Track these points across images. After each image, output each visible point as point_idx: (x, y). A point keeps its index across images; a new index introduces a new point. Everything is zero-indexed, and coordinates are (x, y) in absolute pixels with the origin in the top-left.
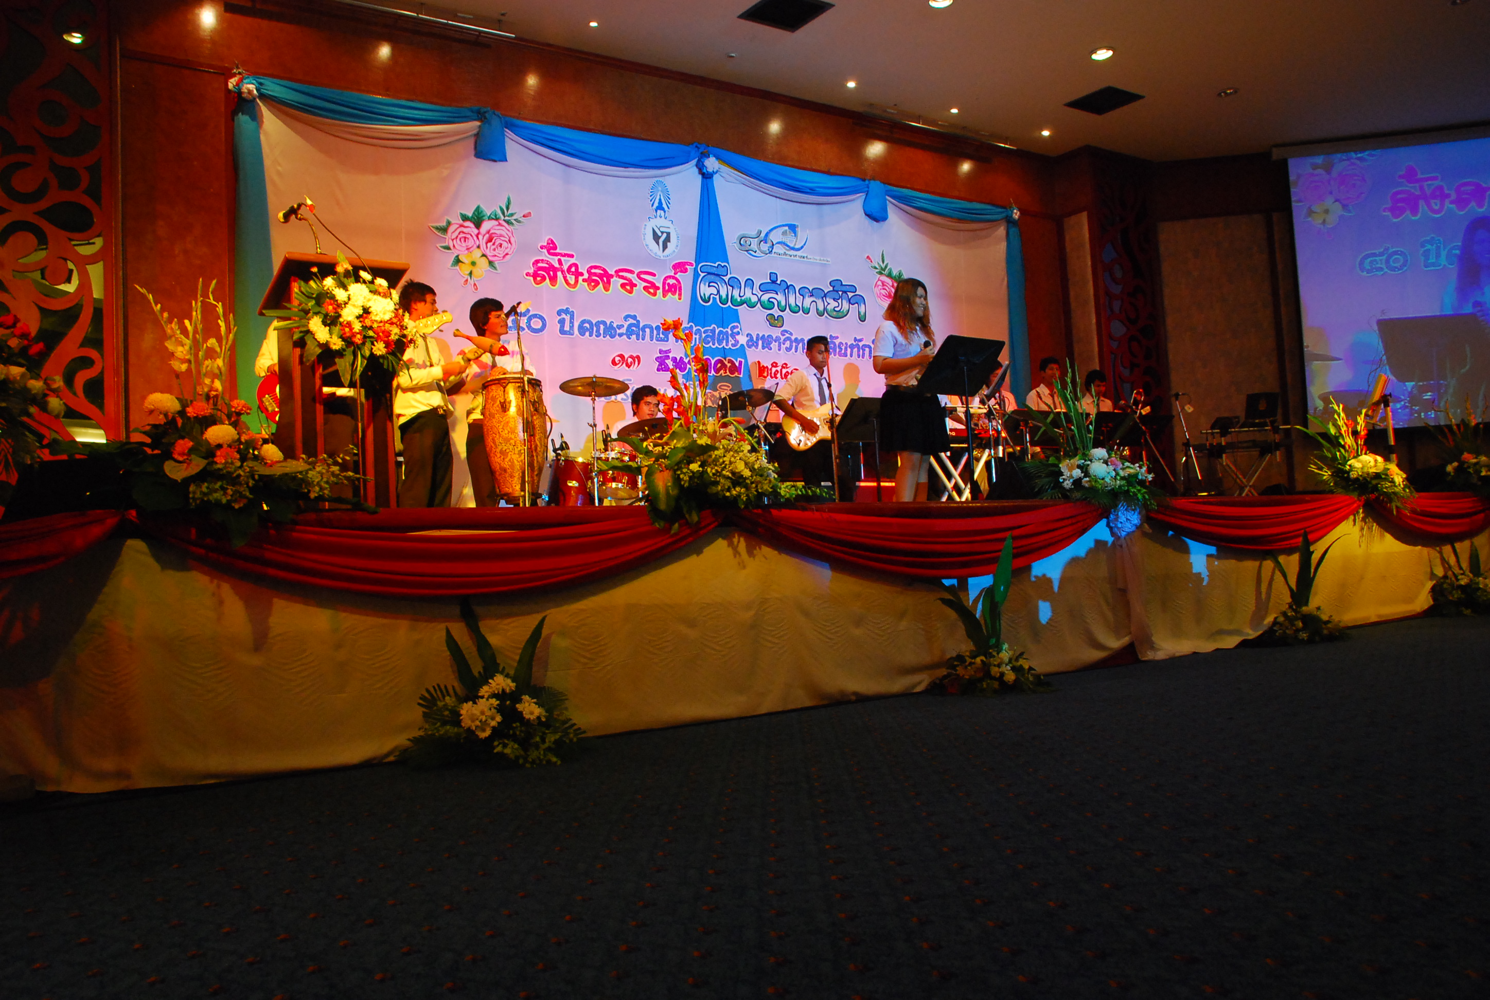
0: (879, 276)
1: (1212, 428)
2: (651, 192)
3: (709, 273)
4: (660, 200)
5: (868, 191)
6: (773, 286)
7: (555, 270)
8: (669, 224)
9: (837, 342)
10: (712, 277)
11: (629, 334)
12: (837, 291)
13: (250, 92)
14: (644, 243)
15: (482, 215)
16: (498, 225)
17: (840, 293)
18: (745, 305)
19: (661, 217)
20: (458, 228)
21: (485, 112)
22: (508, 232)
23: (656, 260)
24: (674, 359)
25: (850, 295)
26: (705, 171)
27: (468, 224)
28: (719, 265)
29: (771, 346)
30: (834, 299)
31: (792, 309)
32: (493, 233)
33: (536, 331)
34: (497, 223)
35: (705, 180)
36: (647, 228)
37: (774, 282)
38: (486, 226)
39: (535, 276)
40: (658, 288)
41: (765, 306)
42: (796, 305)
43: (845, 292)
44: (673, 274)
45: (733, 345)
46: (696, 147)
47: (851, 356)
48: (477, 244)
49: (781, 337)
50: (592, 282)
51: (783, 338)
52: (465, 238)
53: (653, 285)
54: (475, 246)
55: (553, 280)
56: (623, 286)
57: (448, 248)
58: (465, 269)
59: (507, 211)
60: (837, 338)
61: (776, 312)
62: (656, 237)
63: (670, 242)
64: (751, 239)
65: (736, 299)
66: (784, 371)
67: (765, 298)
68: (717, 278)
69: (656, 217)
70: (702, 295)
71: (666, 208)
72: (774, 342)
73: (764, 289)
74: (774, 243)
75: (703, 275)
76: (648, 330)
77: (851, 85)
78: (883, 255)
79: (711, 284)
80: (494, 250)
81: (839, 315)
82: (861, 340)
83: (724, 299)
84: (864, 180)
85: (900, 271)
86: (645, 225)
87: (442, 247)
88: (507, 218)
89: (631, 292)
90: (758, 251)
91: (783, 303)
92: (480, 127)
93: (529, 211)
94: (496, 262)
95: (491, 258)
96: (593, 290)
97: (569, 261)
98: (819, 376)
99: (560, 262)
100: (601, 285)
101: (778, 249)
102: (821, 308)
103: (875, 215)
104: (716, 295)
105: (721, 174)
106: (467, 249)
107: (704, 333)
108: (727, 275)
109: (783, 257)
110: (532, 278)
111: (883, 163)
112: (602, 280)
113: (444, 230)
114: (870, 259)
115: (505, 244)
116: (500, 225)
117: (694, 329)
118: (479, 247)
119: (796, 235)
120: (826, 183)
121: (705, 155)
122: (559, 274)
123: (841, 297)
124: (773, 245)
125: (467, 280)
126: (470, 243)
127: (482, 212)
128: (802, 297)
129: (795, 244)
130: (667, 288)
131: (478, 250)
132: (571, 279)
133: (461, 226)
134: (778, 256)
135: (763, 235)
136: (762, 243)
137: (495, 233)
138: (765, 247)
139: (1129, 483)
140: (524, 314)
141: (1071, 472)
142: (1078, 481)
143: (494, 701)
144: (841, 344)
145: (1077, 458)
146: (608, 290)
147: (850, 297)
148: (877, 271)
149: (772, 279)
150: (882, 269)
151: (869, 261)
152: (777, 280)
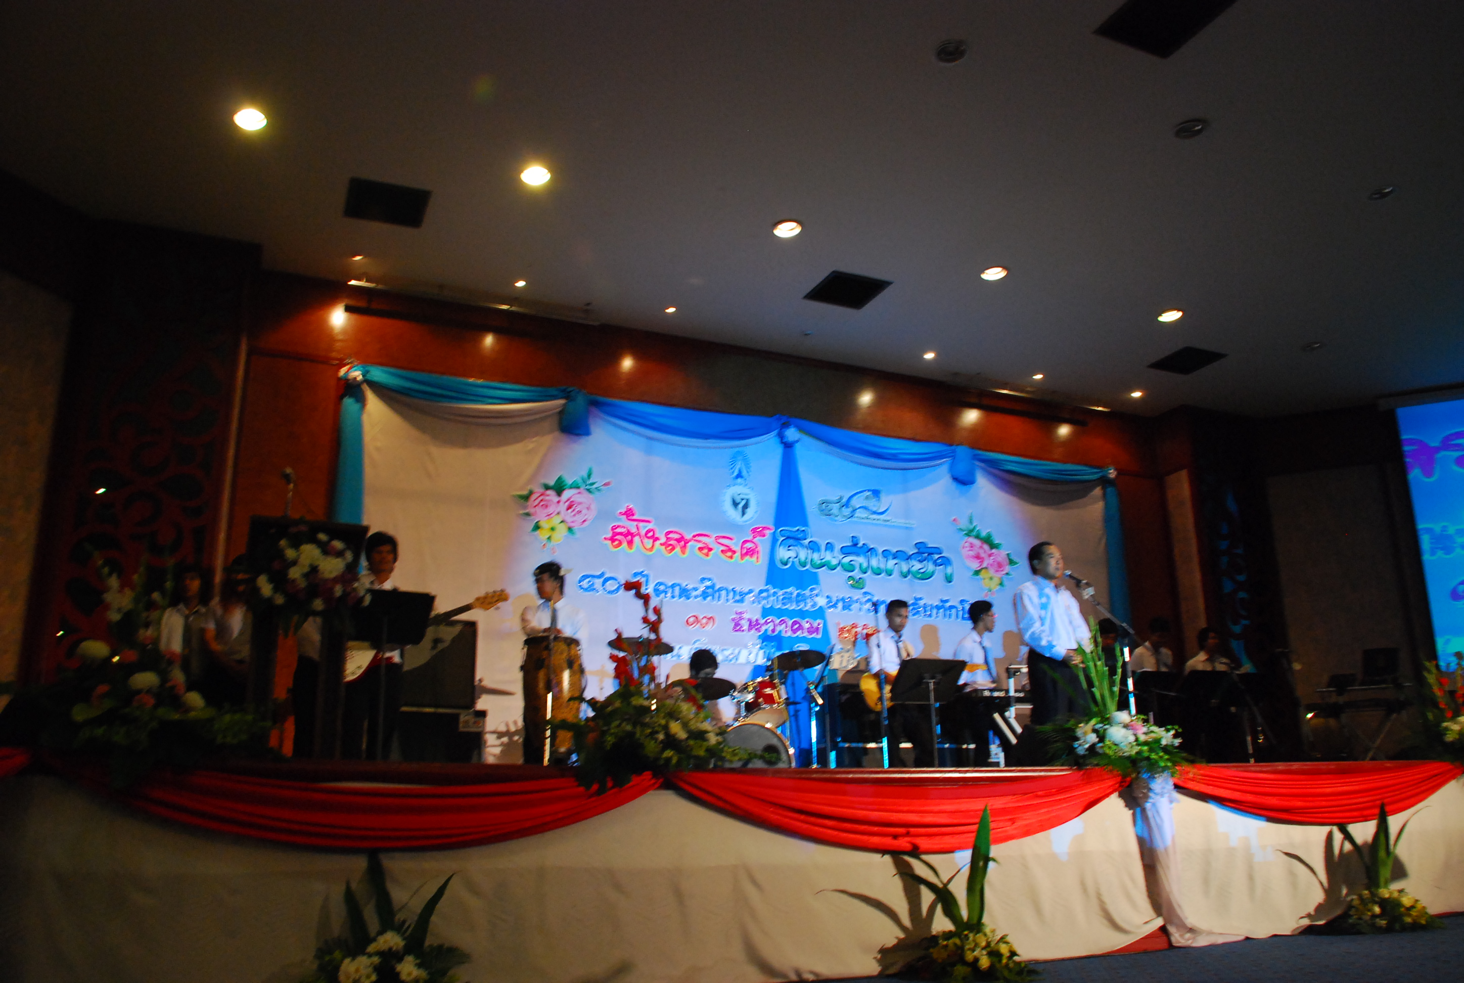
0: (966, 538)
1: (1329, 686)
2: (731, 461)
4: (740, 468)
5: (954, 456)
6: (854, 549)
7: (633, 535)
8: (748, 491)
9: (922, 603)
10: (791, 541)
11: (705, 595)
12: (922, 553)
13: (356, 378)
14: (723, 509)
15: (563, 484)
17: (926, 554)
18: (825, 567)
19: (740, 484)
20: (540, 496)
21: (570, 391)
22: (587, 500)
23: (735, 526)
24: (750, 620)
25: (936, 556)
26: (785, 440)
27: (549, 492)
28: (798, 529)
29: (852, 607)
30: (919, 561)
31: (875, 571)
32: (572, 502)
33: (611, 592)
34: (578, 492)
35: (786, 449)
36: (726, 494)
37: (855, 545)
38: (567, 494)
39: (612, 539)
40: (734, 552)
41: (846, 569)
42: (879, 567)
43: (929, 554)
44: (751, 539)
45: (813, 606)
46: (779, 419)
47: (937, 617)
48: (558, 511)
50: (669, 546)
51: (863, 599)
52: (546, 505)
53: (730, 550)
54: (555, 513)
55: (630, 543)
56: (701, 549)
57: (528, 514)
58: (543, 535)
59: (588, 480)
60: (921, 599)
61: (856, 574)
62: (735, 504)
63: (749, 507)
64: (832, 504)
65: (816, 562)
67: (847, 560)
68: (797, 542)
69: (735, 485)
70: (781, 558)
71: (746, 476)
72: (854, 604)
73: (845, 551)
74: (856, 508)
75: (782, 539)
76: (724, 592)
77: (929, 356)
78: (970, 517)
79: (790, 548)
80: (574, 516)
81: (925, 576)
82: (947, 601)
83: (804, 562)
84: (951, 445)
85: (990, 532)
86: (725, 492)
87: (523, 514)
88: (587, 487)
90: (839, 515)
91: (865, 565)
92: (565, 405)
93: (609, 480)
94: (574, 528)
95: (569, 524)
96: (670, 553)
97: (647, 526)
98: (896, 638)
99: (638, 527)
100: (678, 549)
101: (860, 513)
102: (905, 569)
103: (961, 478)
104: (795, 558)
105: (802, 443)
106: (548, 516)
107: (782, 595)
108: (807, 538)
109: (865, 520)
110: (609, 542)
111: (974, 429)
112: (679, 544)
113: (526, 498)
114: (957, 521)
115: (584, 511)
116: (580, 493)
117: (772, 591)
118: (558, 513)
119: (879, 500)
120: (908, 449)
121: (786, 425)
122: (636, 538)
123: (926, 559)
125: (545, 544)
126: (550, 510)
127: (563, 482)
128: (885, 559)
129: (878, 508)
130: (744, 551)
131: (557, 516)
132: (649, 543)
133: (543, 494)
134: (860, 520)
135: (844, 500)
136: (844, 507)
137: (575, 501)
138: (847, 511)
139: (1151, 750)
140: (599, 577)
141: (1087, 736)
142: (1093, 747)
143: (376, 960)
144: (925, 606)
145: (1093, 722)
146: (684, 553)
147: (935, 558)
148: (964, 533)
149: (853, 542)
150: (970, 531)
151: (956, 523)
152: (859, 544)
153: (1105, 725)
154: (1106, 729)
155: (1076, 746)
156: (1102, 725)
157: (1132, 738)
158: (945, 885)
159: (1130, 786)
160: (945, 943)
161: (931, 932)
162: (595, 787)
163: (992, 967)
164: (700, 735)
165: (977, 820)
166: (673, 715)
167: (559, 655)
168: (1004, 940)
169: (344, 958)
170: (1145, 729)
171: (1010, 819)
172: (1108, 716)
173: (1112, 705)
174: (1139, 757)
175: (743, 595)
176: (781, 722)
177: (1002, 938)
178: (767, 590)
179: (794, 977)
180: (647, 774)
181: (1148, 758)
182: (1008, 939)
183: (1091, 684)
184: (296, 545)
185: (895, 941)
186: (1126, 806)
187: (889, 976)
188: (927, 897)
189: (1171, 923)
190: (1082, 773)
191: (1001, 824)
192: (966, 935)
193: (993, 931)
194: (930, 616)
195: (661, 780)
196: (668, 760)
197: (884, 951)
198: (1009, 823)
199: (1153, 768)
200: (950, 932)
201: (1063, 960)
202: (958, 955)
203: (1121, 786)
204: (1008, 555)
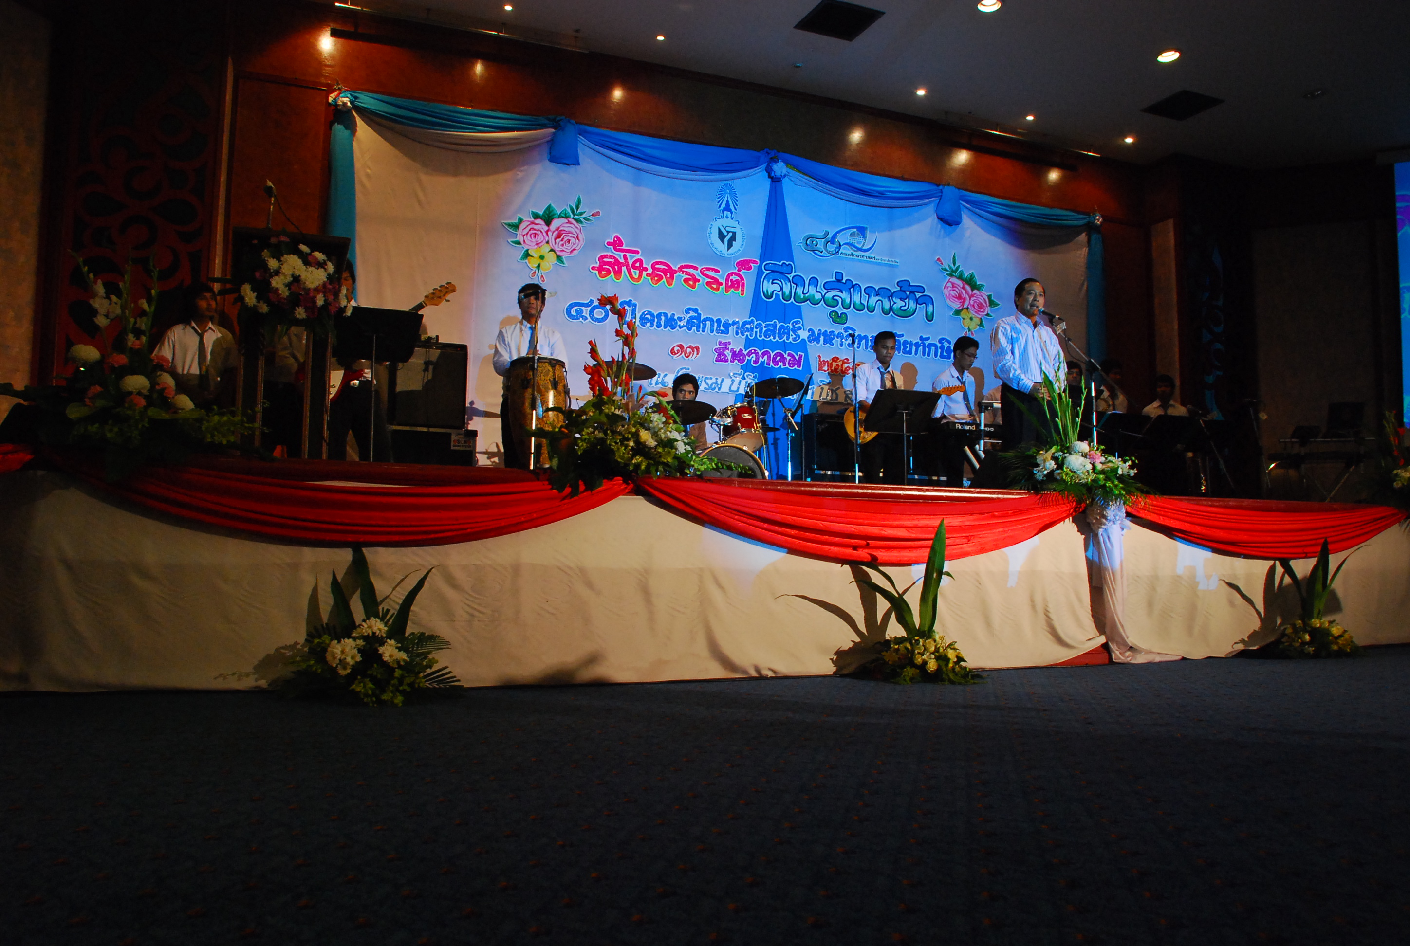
0: (949, 278)
1: (1293, 437)
2: (719, 194)
3: (773, 271)
4: (728, 201)
5: (941, 196)
6: (838, 285)
7: (620, 265)
8: (735, 224)
10: (776, 275)
11: (690, 325)
12: (905, 291)
13: (345, 104)
14: (709, 241)
15: (552, 213)
16: (567, 223)
17: (908, 293)
18: (808, 302)
19: (727, 217)
20: (529, 225)
21: (559, 121)
22: (576, 229)
23: (721, 258)
24: (733, 351)
25: (918, 295)
26: (773, 175)
27: (538, 221)
28: (784, 263)
29: (833, 341)
30: (901, 299)
31: (857, 307)
32: (562, 230)
33: (598, 320)
34: (567, 221)
35: (774, 184)
36: (713, 227)
37: (839, 281)
38: (556, 224)
39: (600, 269)
40: (721, 284)
41: (829, 304)
42: (861, 303)
43: (911, 292)
44: (737, 272)
45: (794, 340)
46: (767, 153)
48: (547, 240)
49: (844, 333)
50: (656, 276)
51: (845, 334)
52: (535, 234)
53: (716, 281)
54: (544, 241)
55: (618, 273)
56: (686, 280)
57: (519, 243)
58: (533, 263)
59: (577, 210)
60: (902, 336)
61: (839, 309)
62: (722, 237)
63: (735, 241)
64: (818, 240)
65: (800, 296)
67: (830, 295)
68: (782, 276)
69: (722, 218)
70: (765, 291)
71: (733, 210)
72: (836, 338)
73: (828, 287)
74: (841, 244)
75: (767, 272)
76: (708, 323)
77: (921, 92)
78: (954, 257)
79: (774, 281)
80: (563, 245)
81: (904, 314)
82: (928, 339)
83: (787, 296)
84: (938, 185)
85: (972, 273)
86: (712, 225)
87: (512, 242)
88: (576, 217)
89: (693, 287)
90: (824, 251)
91: (848, 301)
92: (554, 134)
93: (597, 210)
94: (563, 257)
95: (558, 253)
96: (656, 284)
97: (635, 256)
98: (882, 370)
99: (625, 257)
100: (664, 279)
101: (845, 250)
102: (887, 306)
103: (947, 218)
104: (779, 292)
105: (791, 178)
106: (537, 244)
107: (765, 327)
108: (791, 273)
109: (849, 257)
110: (597, 272)
111: (964, 170)
112: (666, 275)
113: (516, 227)
114: (940, 261)
115: (573, 240)
116: (569, 222)
117: (756, 323)
118: (547, 242)
119: (864, 237)
120: (897, 188)
121: (774, 160)
122: (624, 269)
123: (908, 297)
124: (840, 246)
125: (535, 272)
126: (540, 239)
127: (553, 210)
128: (867, 296)
129: (863, 245)
130: (730, 284)
131: (546, 245)
132: (636, 273)
133: (532, 223)
134: (845, 256)
135: (830, 236)
136: (829, 243)
137: (564, 230)
138: (831, 248)
139: (1107, 479)
140: (586, 305)
141: (1046, 463)
142: (1052, 472)
143: (361, 642)
144: (905, 342)
145: (1053, 449)
146: (670, 284)
147: (917, 297)
148: (947, 272)
149: (837, 278)
150: (953, 271)
151: (939, 263)
152: (842, 279)
153: (1064, 453)
154: (1065, 457)
155: (1035, 472)
156: (1062, 453)
157: (1089, 467)
158: (901, 596)
159: (1084, 512)
160: (896, 647)
161: (885, 637)
162: (568, 490)
163: (939, 670)
164: (670, 444)
165: (933, 536)
166: (644, 423)
167: (544, 376)
168: (952, 647)
169: (332, 640)
170: (1103, 459)
171: (967, 537)
172: (1068, 445)
173: (1073, 435)
174: (1095, 485)
175: (727, 325)
176: (758, 447)
177: (950, 645)
178: (752, 322)
179: (754, 674)
180: (619, 480)
181: (1104, 485)
182: (956, 646)
183: (1054, 414)
184: (278, 257)
185: (851, 645)
186: (1078, 531)
187: (843, 676)
188: (883, 605)
189: (1113, 641)
190: (1039, 497)
191: (958, 541)
192: (918, 640)
193: (942, 638)
194: (910, 353)
195: (632, 486)
196: (638, 466)
197: (840, 653)
198: (965, 540)
199: (1108, 495)
200: (903, 637)
201: (1008, 669)
202: (908, 659)
203: (1075, 511)
204: (989, 297)
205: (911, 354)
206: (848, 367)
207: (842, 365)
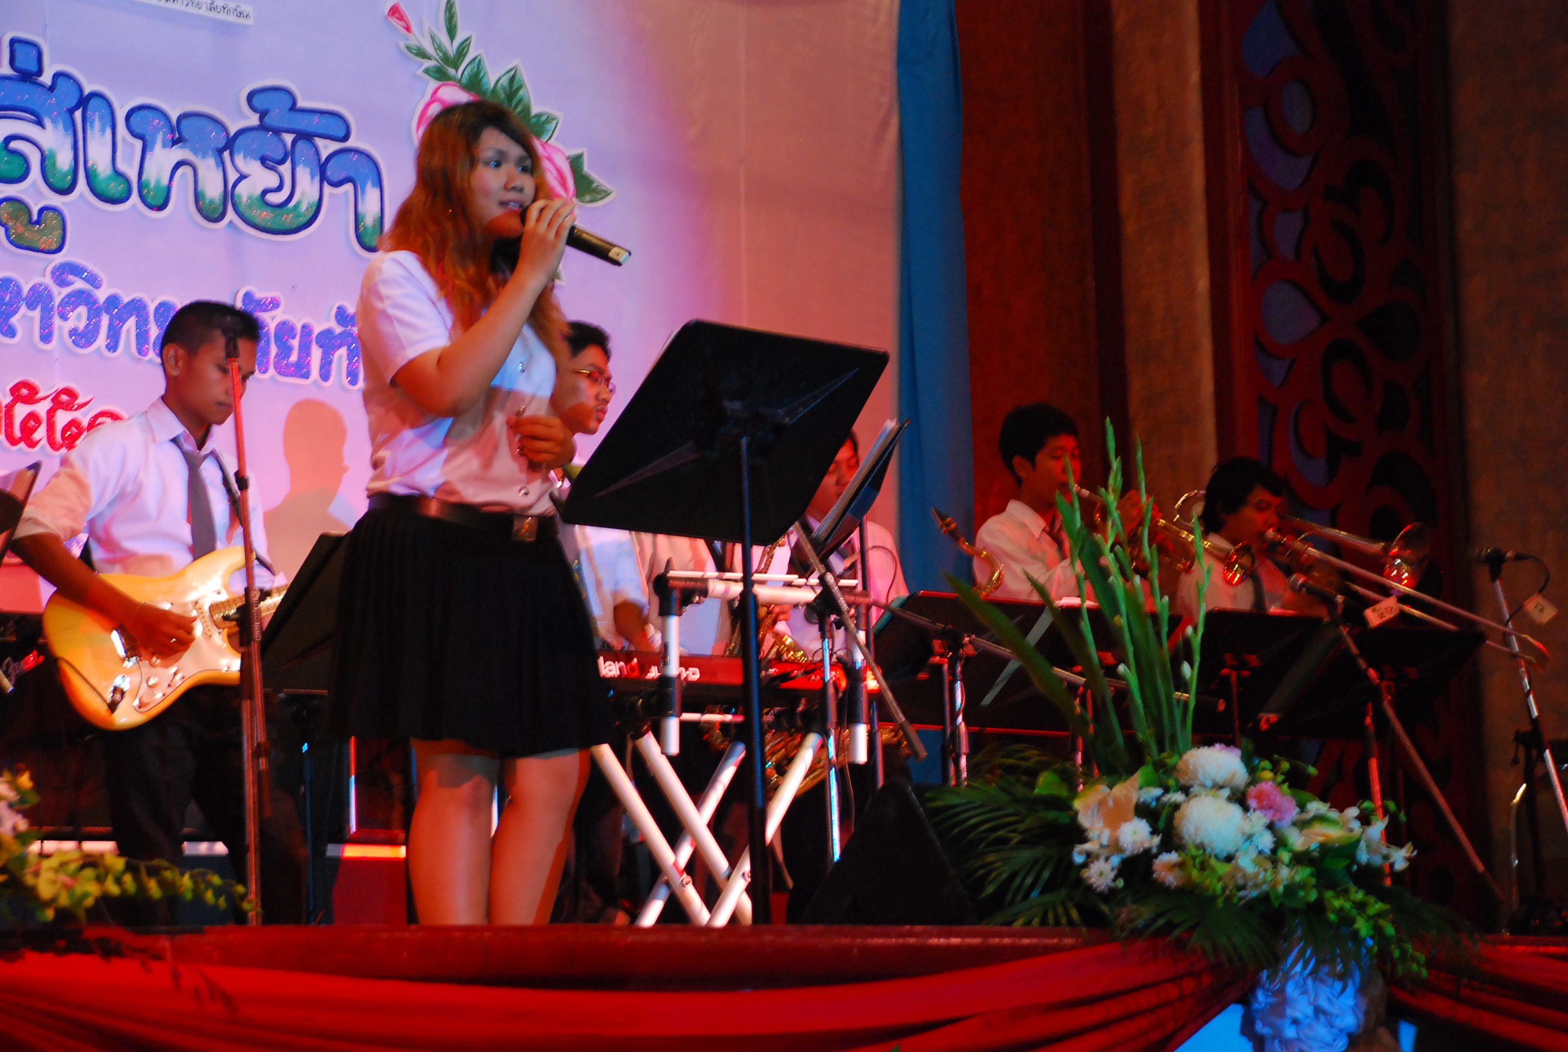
0: (433, 84)
6: (25, 95)
9: (273, 323)
12: (277, 132)
17: (289, 138)
25: (326, 148)
29: (14, 320)
30: (264, 161)
31: (100, 186)
37: (28, 76)
42: (117, 172)
43: (305, 136)
47: (325, 376)
49: (55, 289)
51: (59, 294)
60: (275, 304)
61: (32, 193)
66: (62, 418)
72: (23, 310)
85: (515, 69)
91: (64, 160)
98: (190, 446)
102: (213, 189)
114: (401, 18)
123: (289, 155)
128: (138, 144)
139: (1325, 879)
141: (1113, 829)
144: (285, 330)
145: (1134, 777)
147: (324, 157)
148: (428, 64)
149: (18, 64)
150: (446, 59)
151: (398, 25)
152: (40, 72)
153: (1167, 790)
154: (1176, 807)
155: (1079, 859)
156: (1158, 792)
157: (1266, 841)
172: (1174, 762)
173: (1179, 725)
181: (1318, 910)
194: (301, 370)
204: (575, 163)
205: (306, 376)
206: (73, 423)
207: (51, 413)
